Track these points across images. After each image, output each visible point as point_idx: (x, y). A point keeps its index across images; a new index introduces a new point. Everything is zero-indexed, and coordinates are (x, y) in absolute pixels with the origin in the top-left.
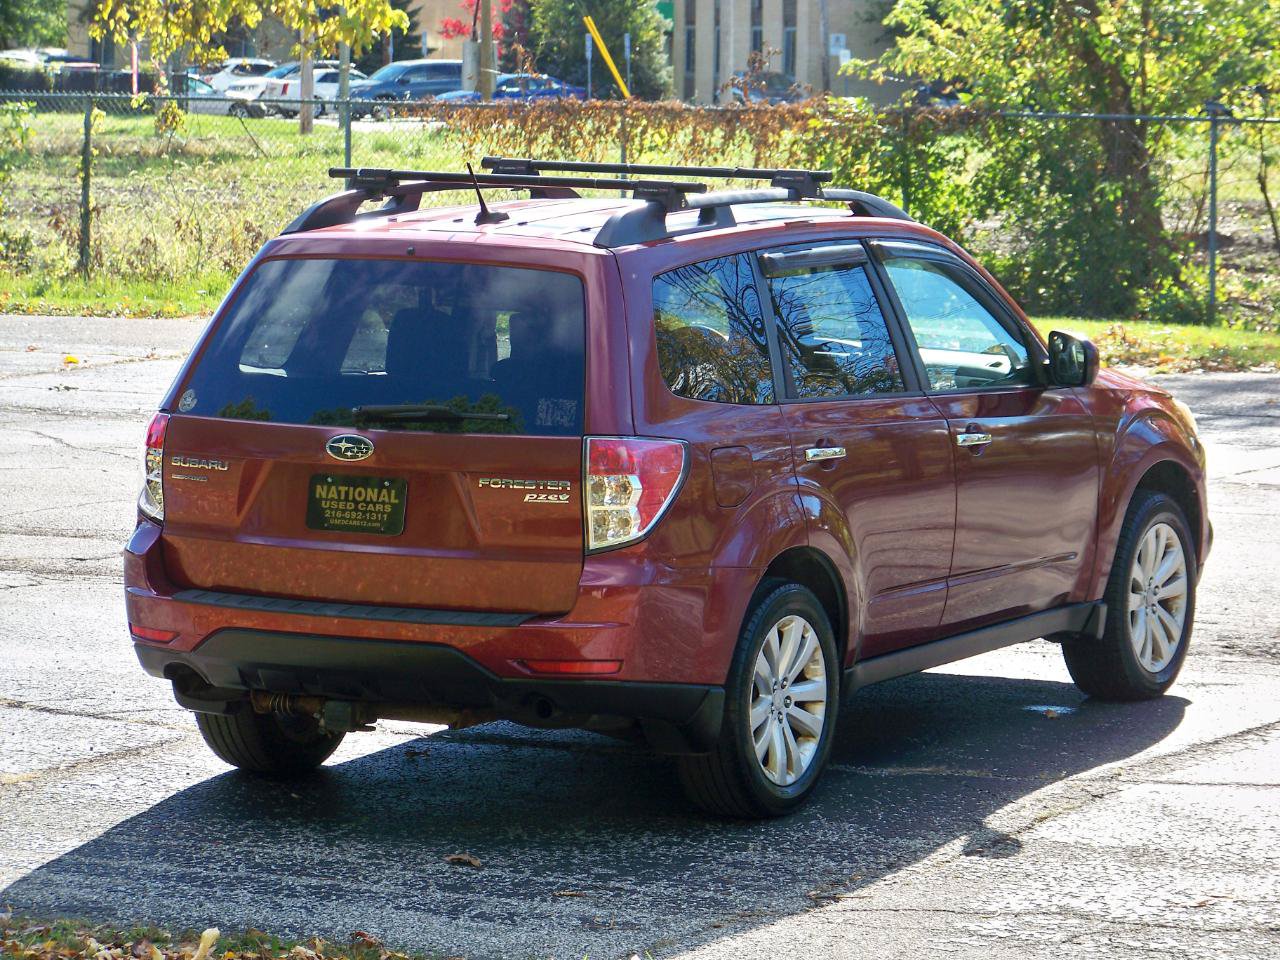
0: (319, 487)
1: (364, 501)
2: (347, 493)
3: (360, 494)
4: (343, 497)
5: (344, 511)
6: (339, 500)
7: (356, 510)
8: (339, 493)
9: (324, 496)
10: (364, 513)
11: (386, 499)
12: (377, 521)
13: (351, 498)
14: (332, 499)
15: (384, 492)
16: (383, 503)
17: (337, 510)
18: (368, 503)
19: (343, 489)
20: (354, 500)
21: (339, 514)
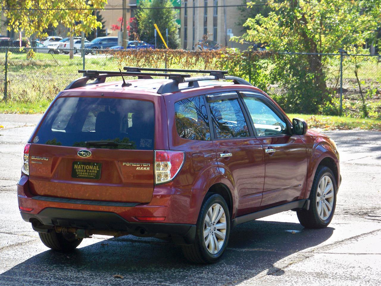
0: (75, 165)
1: (89, 169)
2: (84, 167)
3: (87, 167)
4: (82, 168)
5: (83, 172)
6: (81, 169)
7: (86, 172)
8: (81, 167)
9: (77, 168)
10: (89, 173)
11: (95, 169)
12: (92, 175)
13: (85, 168)
14: (79, 169)
15: (95, 167)
16: (94, 170)
17: (81, 172)
18: (90, 170)
19: (83, 166)
20: (86, 169)
21: (81, 173)
